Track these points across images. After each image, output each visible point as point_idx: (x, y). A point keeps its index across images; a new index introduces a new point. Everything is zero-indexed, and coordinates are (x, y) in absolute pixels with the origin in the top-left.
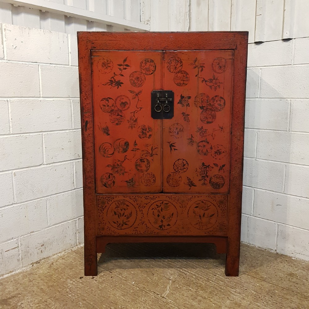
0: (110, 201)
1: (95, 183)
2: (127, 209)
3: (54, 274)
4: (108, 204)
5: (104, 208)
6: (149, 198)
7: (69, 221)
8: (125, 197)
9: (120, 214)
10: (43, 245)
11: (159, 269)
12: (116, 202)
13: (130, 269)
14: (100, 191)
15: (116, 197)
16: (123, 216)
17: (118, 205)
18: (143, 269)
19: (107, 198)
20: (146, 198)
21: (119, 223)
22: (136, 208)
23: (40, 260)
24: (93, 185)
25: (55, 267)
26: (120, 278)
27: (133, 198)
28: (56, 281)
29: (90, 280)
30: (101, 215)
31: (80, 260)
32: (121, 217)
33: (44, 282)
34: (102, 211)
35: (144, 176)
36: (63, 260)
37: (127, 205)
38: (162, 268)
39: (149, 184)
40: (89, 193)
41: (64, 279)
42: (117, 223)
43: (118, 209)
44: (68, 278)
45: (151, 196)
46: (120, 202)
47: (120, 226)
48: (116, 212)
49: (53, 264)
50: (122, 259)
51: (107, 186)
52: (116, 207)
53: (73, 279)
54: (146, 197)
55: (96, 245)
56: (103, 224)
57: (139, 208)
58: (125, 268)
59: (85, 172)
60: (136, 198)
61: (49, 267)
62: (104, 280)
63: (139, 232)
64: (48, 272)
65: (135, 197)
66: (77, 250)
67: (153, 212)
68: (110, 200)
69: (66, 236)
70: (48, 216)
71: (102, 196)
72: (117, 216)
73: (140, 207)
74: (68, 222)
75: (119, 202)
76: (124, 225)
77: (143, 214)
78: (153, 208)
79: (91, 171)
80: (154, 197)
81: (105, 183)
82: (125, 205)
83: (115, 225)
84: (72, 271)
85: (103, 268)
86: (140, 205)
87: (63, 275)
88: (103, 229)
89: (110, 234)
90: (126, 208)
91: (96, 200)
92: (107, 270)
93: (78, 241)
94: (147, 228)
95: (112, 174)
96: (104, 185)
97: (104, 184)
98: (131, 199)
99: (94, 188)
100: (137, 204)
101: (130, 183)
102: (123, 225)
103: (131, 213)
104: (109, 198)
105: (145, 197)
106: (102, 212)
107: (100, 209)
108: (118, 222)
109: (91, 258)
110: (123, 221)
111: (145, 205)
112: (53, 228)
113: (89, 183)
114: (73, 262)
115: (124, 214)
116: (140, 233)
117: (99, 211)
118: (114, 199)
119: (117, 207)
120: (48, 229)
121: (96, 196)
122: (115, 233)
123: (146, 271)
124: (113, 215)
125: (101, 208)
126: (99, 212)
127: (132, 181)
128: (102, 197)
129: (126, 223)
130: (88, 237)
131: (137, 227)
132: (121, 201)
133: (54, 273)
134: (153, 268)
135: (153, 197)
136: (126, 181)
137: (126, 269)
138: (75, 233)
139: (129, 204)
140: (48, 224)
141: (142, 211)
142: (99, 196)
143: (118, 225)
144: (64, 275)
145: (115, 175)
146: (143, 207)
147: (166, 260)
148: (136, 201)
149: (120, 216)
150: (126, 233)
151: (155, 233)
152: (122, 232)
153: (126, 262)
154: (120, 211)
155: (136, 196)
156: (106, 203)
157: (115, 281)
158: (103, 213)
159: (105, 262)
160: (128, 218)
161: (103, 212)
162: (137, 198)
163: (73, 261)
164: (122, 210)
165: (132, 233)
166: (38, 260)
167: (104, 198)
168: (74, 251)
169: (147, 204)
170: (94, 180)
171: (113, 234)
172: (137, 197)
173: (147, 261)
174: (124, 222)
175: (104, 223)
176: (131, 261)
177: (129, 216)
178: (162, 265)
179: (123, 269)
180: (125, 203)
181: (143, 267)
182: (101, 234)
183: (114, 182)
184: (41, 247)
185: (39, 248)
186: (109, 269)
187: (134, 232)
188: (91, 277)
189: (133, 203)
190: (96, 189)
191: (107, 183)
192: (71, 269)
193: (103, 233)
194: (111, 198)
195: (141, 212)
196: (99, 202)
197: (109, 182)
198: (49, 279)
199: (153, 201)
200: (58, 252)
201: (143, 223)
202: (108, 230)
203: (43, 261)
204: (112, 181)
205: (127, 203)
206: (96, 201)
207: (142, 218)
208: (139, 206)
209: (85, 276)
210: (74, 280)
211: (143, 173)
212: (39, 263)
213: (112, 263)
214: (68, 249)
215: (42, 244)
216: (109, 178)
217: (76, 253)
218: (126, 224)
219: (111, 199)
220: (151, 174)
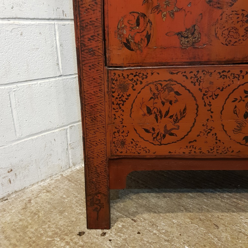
0: (139, 82)
1: (104, 40)
2: (176, 101)
3: (30, 224)
4: (134, 90)
5: (124, 99)
6: (229, 75)
7: (56, 131)
8: (172, 73)
9: (160, 112)
10: (12, 170)
11: (222, 214)
12: (153, 87)
13: (167, 214)
14: (115, 61)
15: (152, 74)
16: (165, 116)
17: (156, 92)
18: (192, 214)
19: (131, 77)
20: (222, 74)
21: (156, 132)
22: (195, 100)
23: (9, 195)
24: (101, 45)
25: (33, 209)
26: (155, 234)
27: (192, 75)
28: (34, 242)
29: (97, 239)
30: (118, 114)
31: (76, 194)
32: (161, 117)
33: (10, 244)
34: (121, 105)
35: (224, 19)
36: (48, 194)
37: (177, 93)
38: (227, 213)
39: (233, 40)
40: (90, 64)
41: (48, 236)
42: (153, 132)
43: (156, 100)
44: (56, 233)
45: (236, 69)
46: (161, 85)
47: (159, 137)
48: (152, 109)
49: (30, 201)
50: (148, 192)
51: (133, 46)
52: (152, 98)
53: (66, 237)
54: (223, 72)
55: (109, 176)
56: (123, 134)
57: (203, 99)
58: (159, 212)
59: (79, 11)
60: (199, 76)
61: (23, 209)
62: (125, 239)
63: (198, 151)
64: (20, 220)
65: (196, 73)
66: (71, 175)
67: (236, 107)
68: (137, 79)
69: (51, 155)
70: (15, 120)
71: (120, 73)
72: (153, 116)
73: (205, 97)
74: (53, 131)
75: (160, 87)
76: (167, 135)
77: (212, 112)
78: (236, 99)
79: (95, 8)
80: (241, 71)
81: (127, 40)
82: (172, 93)
83: (148, 136)
84: (64, 217)
85: (118, 211)
86: (206, 92)
87: (47, 226)
88: (123, 143)
89: (136, 154)
90: (173, 99)
91: (108, 81)
92: (127, 216)
93: (71, 161)
94: (218, 141)
95: (144, 16)
96: (125, 44)
97: (125, 41)
98: (187, 78)
99: (101, 52)
100: (200, 89)
101: (187, 37)
102: (164, 136)
103: (185, 109)
104: (137, 77)
105: (220, 73)
106: (120, 108)
107: (115, 103)
108: (154, 129)
109: (99, 198)
110: (165, 127)
111: (218, 92)
112: (26, 141)
113: (89, 40)
114: (64, 198)
115: (167, 112)
116: (200, 152)
117: (114, 106)
118: (146, 77)
119: (154, 97)
120: (18, 144)
121: (108, 70)
122: (148, 151)
123: (200, 220)
124: (144, 115)
125: (117, 100)
126: (114, 109)
127: (193, 34)
128: (121, 75)
129: (172, 132)
130: (91, 159)
131: (195, 141)
132: (164, 83)
133: (30, 221)
134: (208, 211)
135: (239, 73)
136: (178, 34)
137: (162, 215)
138: (65, 150)
139: (181, 90)
140: (18, 135)
141: (210, 105)
142: (113, 72)
143: (155, 135)
144: (49, 227)
145: (151, 17)
146: (214, 97)
147: (225, 195)
148: (197, 84)
149: (159, 117)
150: (170, 152)
151: (233, 151)
152: (163, 151)
153: (156, 199)
154: (159, 105)
155: (198, 72)
156: (130, 87)
157: (148, 242)
158: (123, 111)
159: (119, 198)
160: (176, 121)
161: (123, 108)
162: (201, 74)
163: (64, 196)
164: (163, 103)
165: (184, 153)
166: (5, 195)
167: (125, 75)
168: (66, 178)
169: (222, 90)
170: (101, 32)
171: (143, 153)
172: (200, 71)
173: (192, 198)
174: (168, 128)
175: (124, 132)
176: (165, 197)
177: (179, 118)
178: (222, 204)
179: (155, 212)
180: (172, 87)
181: (191, 210)
182: (118, 153)
183: (148, 37)
184: (8, 174)
185: (4, 175)
186: (129, 213)
187: (187, 151)
188: (100, 231)
189: (190, 86)
190: (107, 56)
191: (133, 38)
192: (61, 213)
193: (122, 152)
194: (141, 75)
195: (208, 107)
196: (113, 86)
197: (138, 38)
198: (20, 236)
199: (239, 83)
200: (40, 180)
201: (209, 132)
202: (132, 145)
203: (14, 196)
204: (145, 33)
205: (177, 88)
206: (106, 83)
207: (208, 120)
208: (204, 95)
209: (88, 230)
210: (69, 240)
211: (220, 11)
212: (7, 199)
213: (131, 199)
214: (56, 174)
215: (9, 169)
216: (138, 25)
217: (69, 180)
218: (172, 134)
219: (140, 79)
220: (240, 12)
